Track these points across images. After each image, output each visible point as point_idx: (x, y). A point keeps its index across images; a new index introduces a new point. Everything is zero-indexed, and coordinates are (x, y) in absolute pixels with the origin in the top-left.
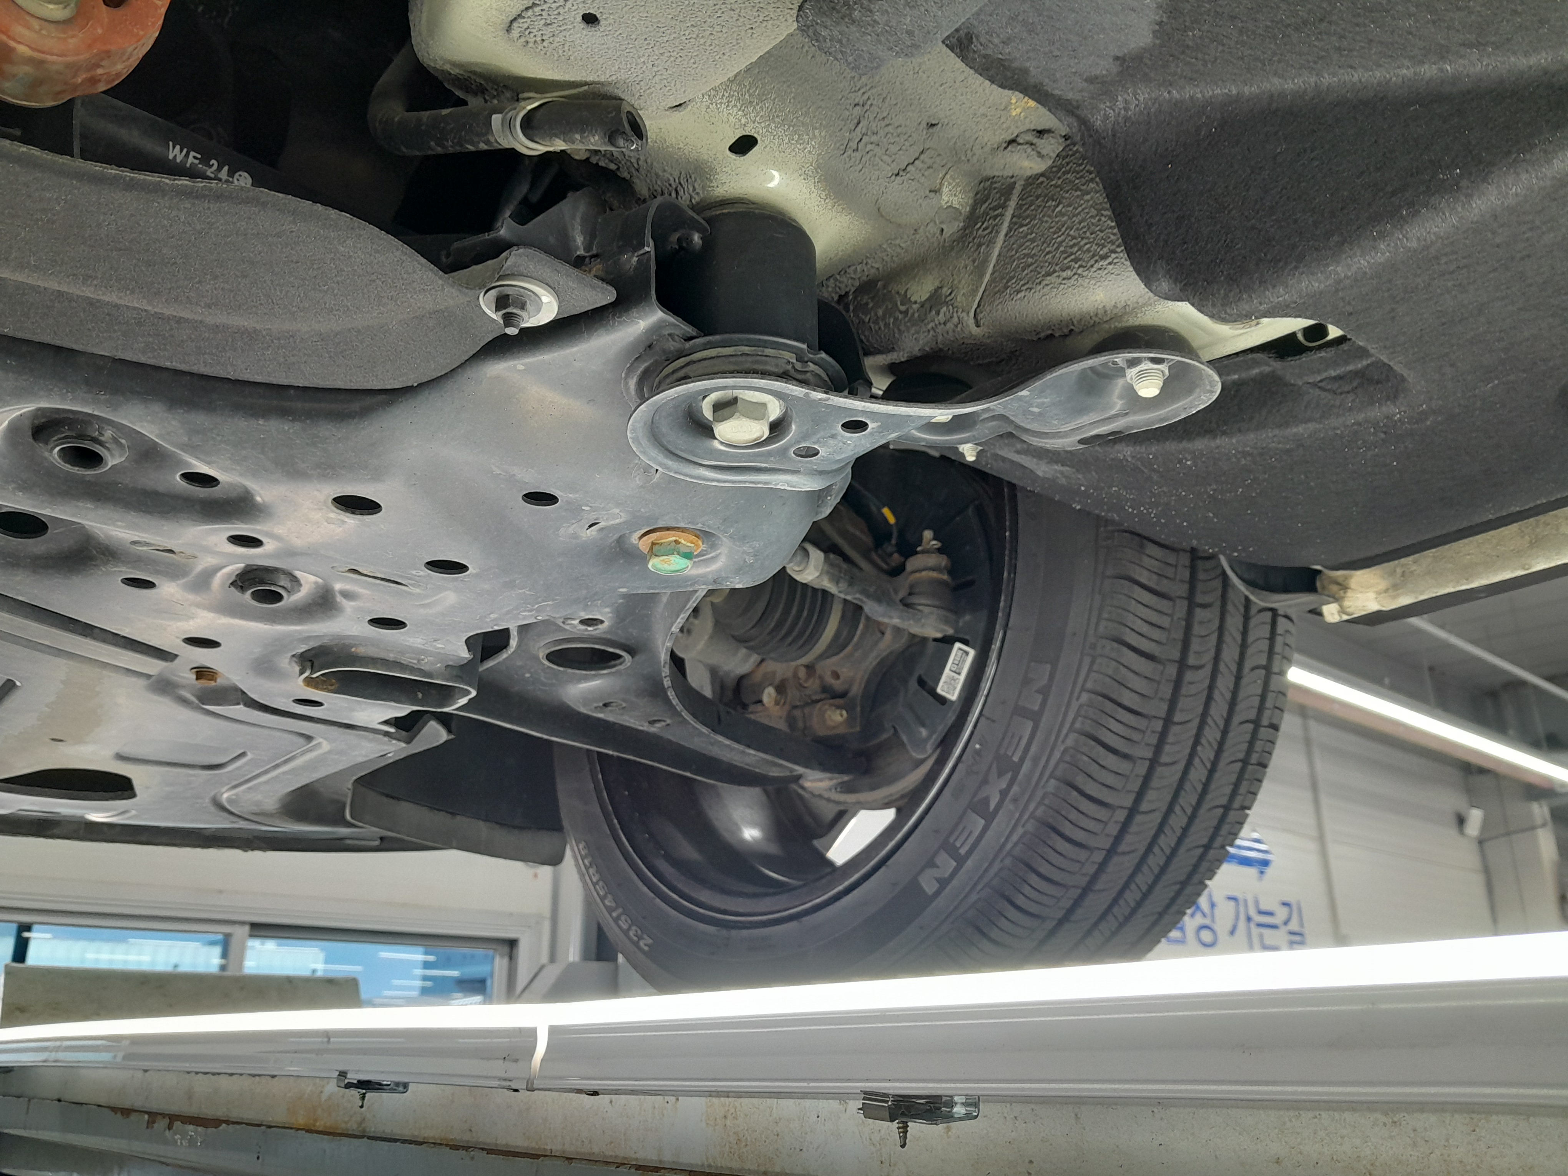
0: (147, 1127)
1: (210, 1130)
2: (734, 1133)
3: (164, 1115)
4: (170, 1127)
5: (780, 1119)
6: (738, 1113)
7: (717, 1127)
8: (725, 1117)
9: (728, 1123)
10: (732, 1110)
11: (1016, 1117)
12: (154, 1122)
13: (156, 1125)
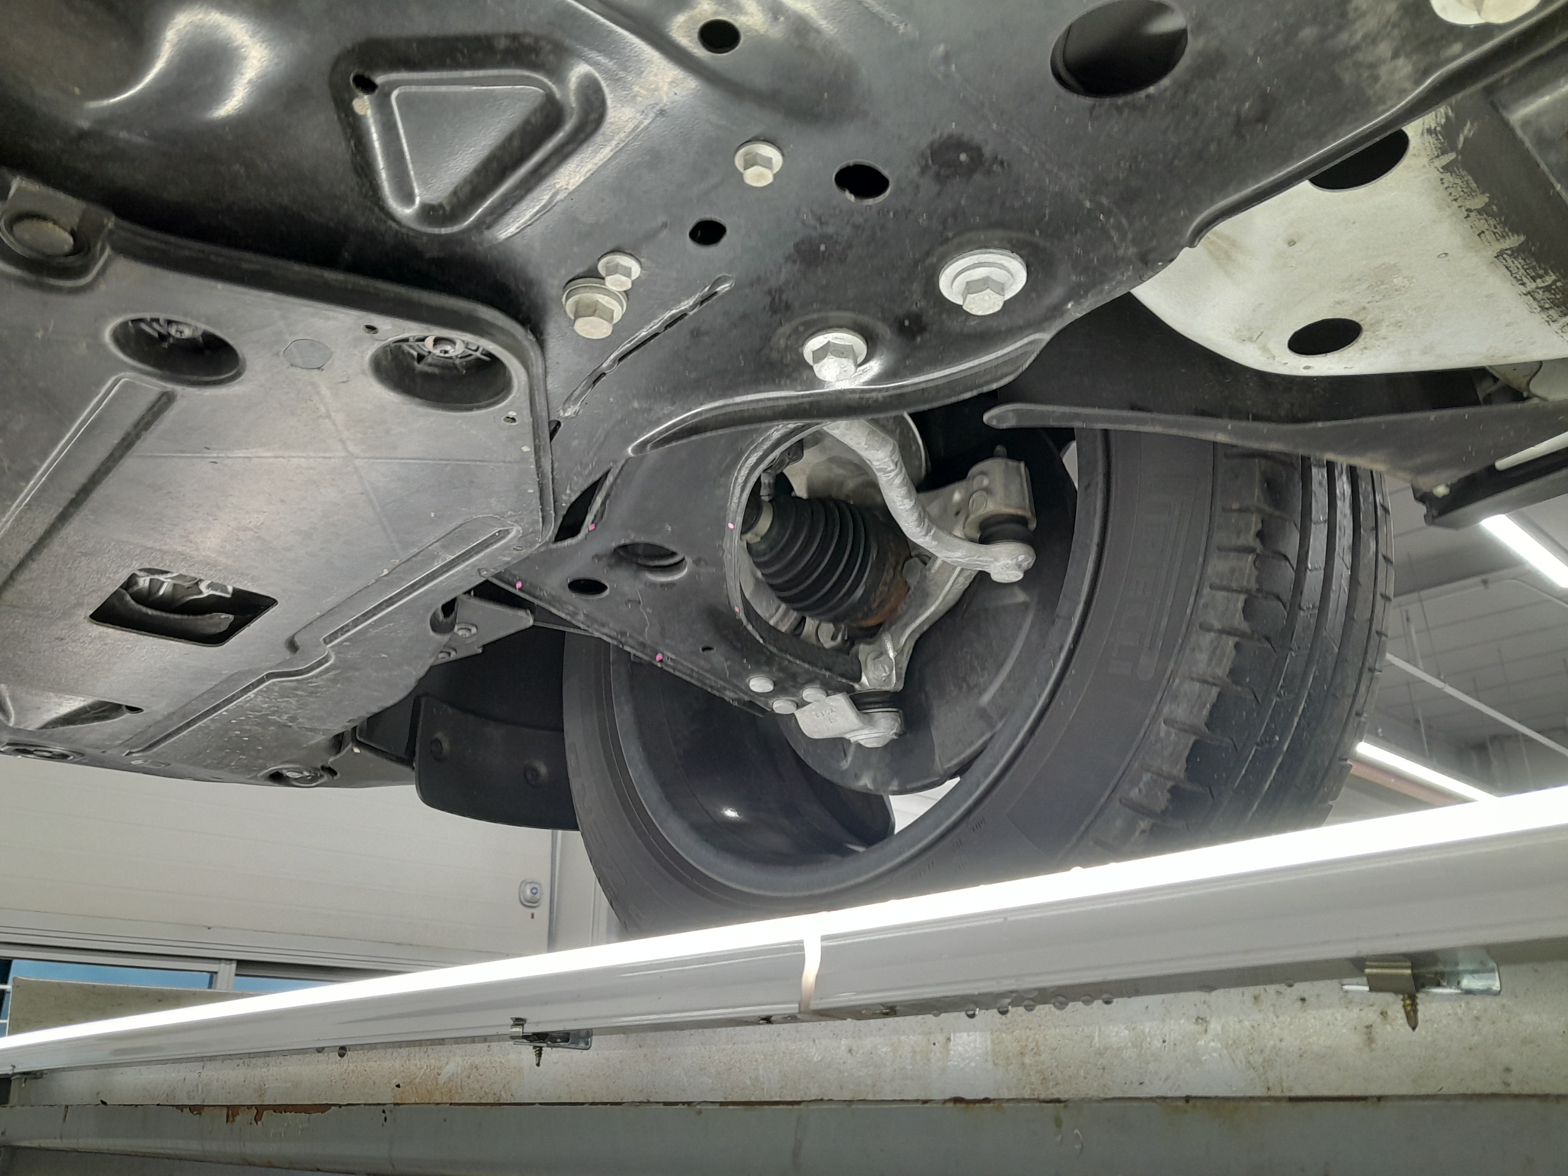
0: (227, 1121)
1: (314, 1115)
2: (1037, 1072)
3: (249, 1107)
4: (257, 1118)
5: (1106, 1049)
6: (1042, 1048)
7: (1011, 1067)
8: (1022, 1054)
9: (1027, 1061)
10: (1033, 1045)
11: (1477, 1018)
12: (234, 1115)
13: (238, 1118)
